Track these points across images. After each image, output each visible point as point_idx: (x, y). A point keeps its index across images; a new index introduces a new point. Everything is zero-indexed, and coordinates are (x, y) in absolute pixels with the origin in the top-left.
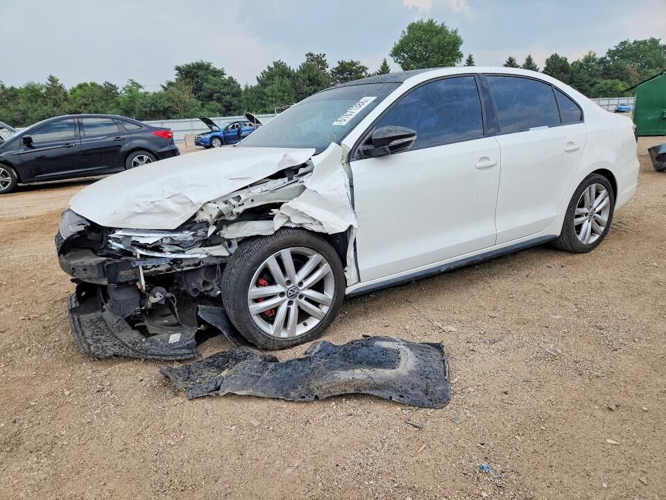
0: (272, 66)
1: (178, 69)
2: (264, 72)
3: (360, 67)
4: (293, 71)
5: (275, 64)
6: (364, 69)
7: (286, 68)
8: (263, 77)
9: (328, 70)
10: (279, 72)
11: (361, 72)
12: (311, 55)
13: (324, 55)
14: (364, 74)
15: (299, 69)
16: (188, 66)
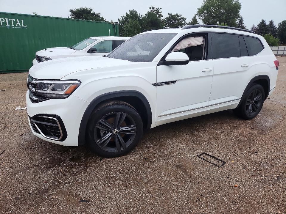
0: (128, 13)
1: (72, 11)
2: (124, 16)
3: (182, 18)
4: (142, 16)
5: (131, 12)
6: (184, 19)
7: (137, 14)
8: (123, 19)
9: (162, 18)
10: (132, 16)
11: (182, 21)
12: (153, 8)
13: (161, 9)
14: (183, 22)
15: (145, 16)
16: (78, 10)
